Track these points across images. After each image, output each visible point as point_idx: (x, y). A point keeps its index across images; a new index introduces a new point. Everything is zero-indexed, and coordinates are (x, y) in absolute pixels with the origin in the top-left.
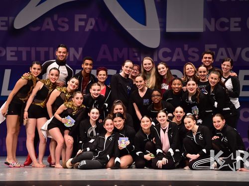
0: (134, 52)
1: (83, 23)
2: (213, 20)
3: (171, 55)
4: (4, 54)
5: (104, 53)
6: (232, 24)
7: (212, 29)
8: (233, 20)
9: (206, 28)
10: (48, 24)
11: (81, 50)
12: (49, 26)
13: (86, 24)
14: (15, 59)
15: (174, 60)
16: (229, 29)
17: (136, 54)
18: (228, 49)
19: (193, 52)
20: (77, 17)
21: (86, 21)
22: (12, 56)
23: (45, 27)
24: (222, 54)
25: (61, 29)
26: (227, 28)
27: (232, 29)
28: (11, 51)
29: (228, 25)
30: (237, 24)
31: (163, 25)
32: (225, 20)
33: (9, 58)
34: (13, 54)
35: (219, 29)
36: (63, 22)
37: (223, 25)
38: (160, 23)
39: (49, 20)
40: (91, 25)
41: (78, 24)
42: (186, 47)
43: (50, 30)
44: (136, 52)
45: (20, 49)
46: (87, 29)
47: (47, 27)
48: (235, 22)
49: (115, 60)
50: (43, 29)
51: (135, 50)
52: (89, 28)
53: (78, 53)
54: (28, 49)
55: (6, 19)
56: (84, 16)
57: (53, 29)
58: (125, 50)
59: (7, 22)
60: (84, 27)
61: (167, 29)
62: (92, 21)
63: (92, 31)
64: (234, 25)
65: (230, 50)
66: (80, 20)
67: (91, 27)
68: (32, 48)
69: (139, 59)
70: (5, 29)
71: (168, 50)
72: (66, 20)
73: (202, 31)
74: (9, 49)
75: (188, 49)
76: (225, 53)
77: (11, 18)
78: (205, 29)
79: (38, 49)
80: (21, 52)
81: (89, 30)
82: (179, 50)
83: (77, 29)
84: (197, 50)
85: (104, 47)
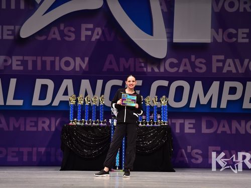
0: (140, 62)
1: (89, 33)
2: (220, 31)
3: (178, 65)
4: (9, 63)
5: (111, 63)
6: (240, 35)
7: (219, 40)
8: (240, 31)
9: (214, 39)
10: (54, 33)
11: (87, 59)
12: (55, 35)
13: (93, 33)
14: (21, 68)
15: (181, 70)
16: (237, 40)
17: (143, 65)
18: (236, 60)
19: (201, 63)
20: (84, 26)
21: (93, 30)
22: (17, 65)
23: (51, 36)
24: (229, 66)
25: (67, 39)
26: (234, 39)
27: (240, 40)
28: (17, 60)
29: (236, 36)
30: (245, 36)
31: (170, 35)
32: (233, 31)
33: (15, 67)
34: (19, 63)
35: (226, 40)
36: (70, 31)
37: (230, 36)
38: (167, 33)
39: (55, 29)
40: (98, 34)
41: (84, 33)
42: (193, 57)
43: (56, 39)
44: (143, 62)
45: (26, 58)
46: (93, 39)
47: (54, 36)
48: (243, 33)
49: (122, 70)
50: (49, 38)
51: (141, 61)
52: (95, 37)
53: (84, 63)
54: (34, 58)
55: (12, 27)
56: (91, 26)
57: (59, 39)
58: (131, 61)
59: (13, 31)
60: (91, 36)
61: (174, 40)
62: (99, 30)
63: (98, 41)
64: (242, 36)
65: (237, 61)
66: (87, 29)
67: (98, 37)
68: (38, 57)
69: (145, 69)
70: (11, 38)
71: (175, 61)
72: (73, 29)
73: (210, 42)
74: (14, 58)
75: (195, 60)
76: (232, 64)
77: (17, 27)
78: (212, 40)
79: (44, 58)
80: (27, 61)
81: (96, 39)
82: (185, 60)
83: (83, 39)
84: (204, 61)
85: (111, 57)
